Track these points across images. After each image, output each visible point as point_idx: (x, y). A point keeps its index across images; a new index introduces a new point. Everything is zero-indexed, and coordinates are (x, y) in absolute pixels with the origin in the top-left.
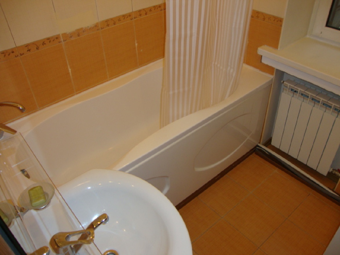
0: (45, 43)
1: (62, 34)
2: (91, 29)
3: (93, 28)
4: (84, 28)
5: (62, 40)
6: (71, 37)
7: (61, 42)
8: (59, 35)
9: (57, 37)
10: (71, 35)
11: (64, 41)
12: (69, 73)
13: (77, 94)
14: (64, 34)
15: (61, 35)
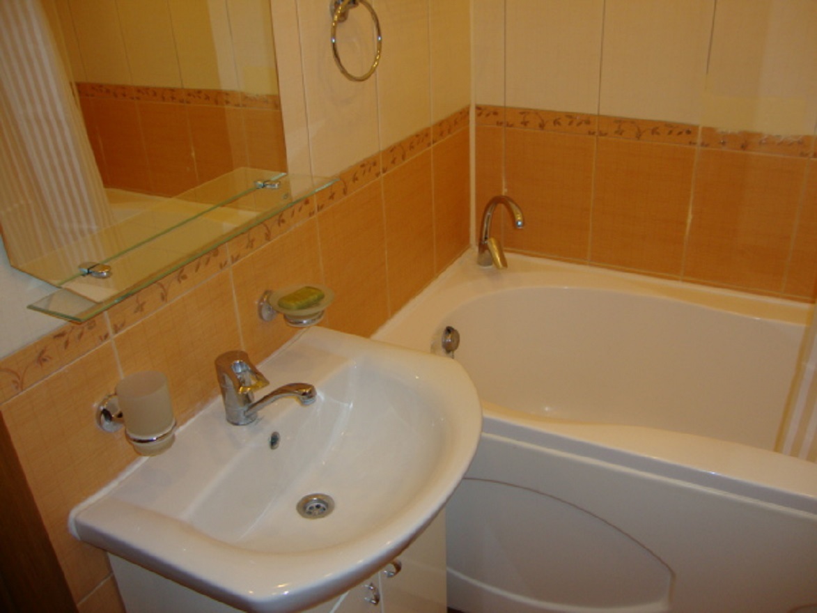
0: (658, 131)
1: (704, 129)
2: (784, 145)
3: (791, 144)
4: (766, 137)
5: (699, 140)
6: (724, 143)
7: (694, 144)
8: (696, 128)
9: (689, 131)
10: (726, 139)
11: (703, 144)
12: (684, 223)
13: (684, 281)
14: (709, 131)
15: (700, 128)
